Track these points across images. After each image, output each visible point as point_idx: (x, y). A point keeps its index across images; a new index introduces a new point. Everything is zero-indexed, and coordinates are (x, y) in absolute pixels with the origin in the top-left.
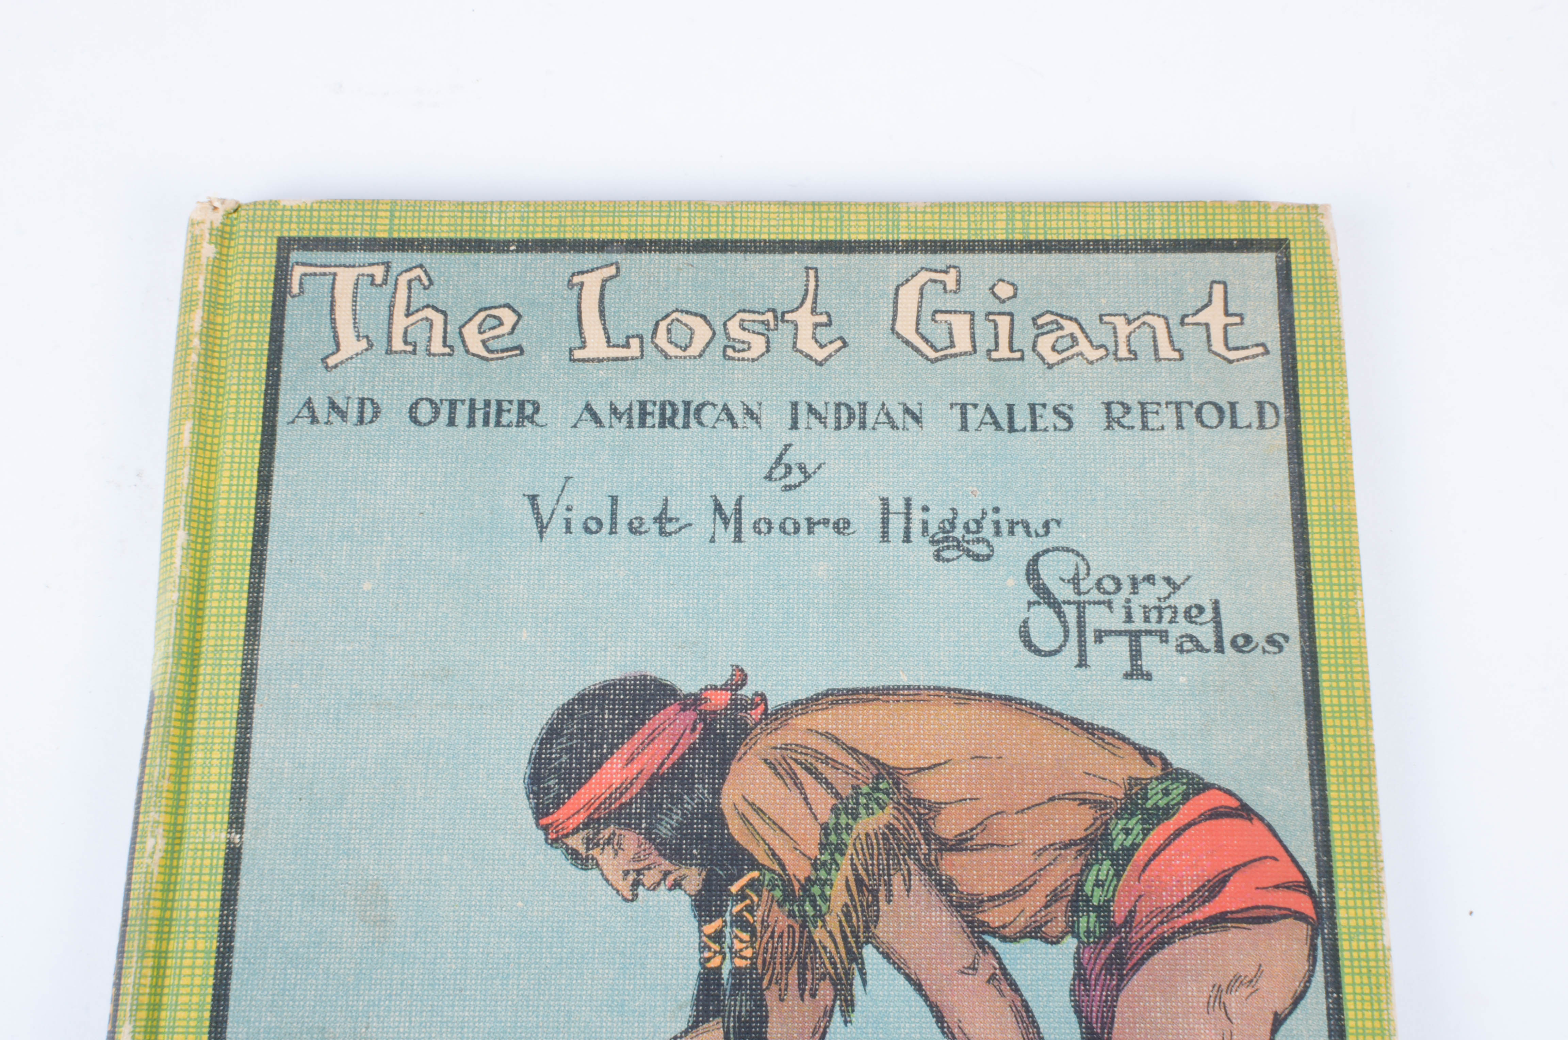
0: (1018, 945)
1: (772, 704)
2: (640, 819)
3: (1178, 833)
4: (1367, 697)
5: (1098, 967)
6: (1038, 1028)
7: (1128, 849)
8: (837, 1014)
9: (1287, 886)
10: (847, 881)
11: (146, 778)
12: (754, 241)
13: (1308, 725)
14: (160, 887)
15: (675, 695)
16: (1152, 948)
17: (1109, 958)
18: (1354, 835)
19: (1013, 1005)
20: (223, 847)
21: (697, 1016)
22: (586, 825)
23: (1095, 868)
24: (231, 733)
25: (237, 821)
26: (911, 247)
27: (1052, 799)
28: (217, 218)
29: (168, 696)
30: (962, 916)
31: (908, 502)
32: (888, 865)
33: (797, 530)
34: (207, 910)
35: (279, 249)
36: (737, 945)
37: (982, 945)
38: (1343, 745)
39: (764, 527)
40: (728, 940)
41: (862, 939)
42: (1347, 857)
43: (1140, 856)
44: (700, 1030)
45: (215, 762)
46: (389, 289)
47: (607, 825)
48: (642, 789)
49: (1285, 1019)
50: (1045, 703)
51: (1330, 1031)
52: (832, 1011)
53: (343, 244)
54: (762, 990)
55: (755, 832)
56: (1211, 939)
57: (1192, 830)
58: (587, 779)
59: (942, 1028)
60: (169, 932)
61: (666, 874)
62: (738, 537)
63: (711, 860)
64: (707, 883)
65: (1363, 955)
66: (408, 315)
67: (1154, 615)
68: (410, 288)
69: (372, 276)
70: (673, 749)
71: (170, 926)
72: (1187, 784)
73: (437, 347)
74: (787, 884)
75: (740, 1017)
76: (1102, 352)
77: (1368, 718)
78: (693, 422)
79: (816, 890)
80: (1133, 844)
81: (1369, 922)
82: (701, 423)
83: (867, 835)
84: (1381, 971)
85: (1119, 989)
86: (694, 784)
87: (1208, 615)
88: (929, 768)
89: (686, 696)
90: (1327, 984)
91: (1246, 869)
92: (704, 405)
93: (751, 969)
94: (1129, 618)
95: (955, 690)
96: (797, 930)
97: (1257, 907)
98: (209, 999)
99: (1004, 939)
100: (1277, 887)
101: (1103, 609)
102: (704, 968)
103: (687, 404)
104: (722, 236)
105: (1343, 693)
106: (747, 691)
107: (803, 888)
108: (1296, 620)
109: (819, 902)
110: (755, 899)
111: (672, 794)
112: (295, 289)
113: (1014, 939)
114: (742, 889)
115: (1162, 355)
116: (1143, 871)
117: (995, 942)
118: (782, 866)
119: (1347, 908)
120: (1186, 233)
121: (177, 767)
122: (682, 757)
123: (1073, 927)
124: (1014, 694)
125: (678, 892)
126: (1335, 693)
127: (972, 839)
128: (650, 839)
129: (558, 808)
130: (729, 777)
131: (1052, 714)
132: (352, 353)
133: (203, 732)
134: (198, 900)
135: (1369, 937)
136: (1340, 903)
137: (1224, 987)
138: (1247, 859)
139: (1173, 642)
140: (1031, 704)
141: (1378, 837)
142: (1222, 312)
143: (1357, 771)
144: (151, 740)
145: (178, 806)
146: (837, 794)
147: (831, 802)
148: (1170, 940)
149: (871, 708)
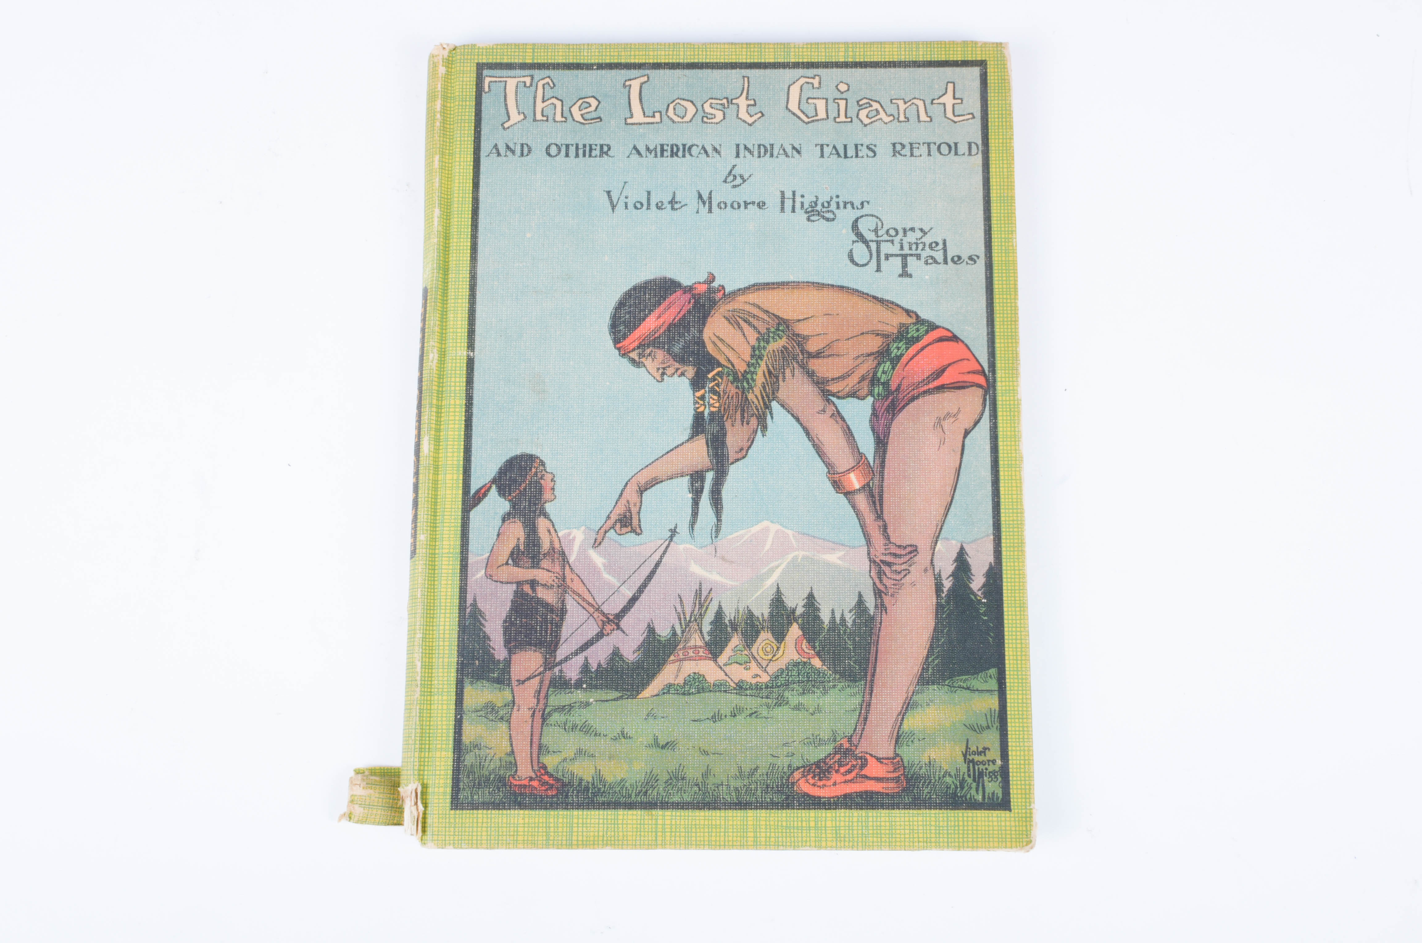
0: (845, 400)
1: (727, 290)
2: (664, 344)
3: (923, 349)
4: (1016, 285)
5: (883, 410)
6: (854, 437)
7: (898, 357)
8: (759, 432)
9: (974, 372)
10: (764, 372)
11: (427, 326)
12: (717, 63)
13: (987, 298)
14: (437, 376)
15: (681, 286)
16: (909, 401)
17: (889, 406)
18: (1006, 349)
19: (842, 427)
20: (465, 358)
21: (693, 433)
22: (639, 347)
23: (883, 365)
24: (466, 306)
25: (471, 345)
26: (796, 65)
27: (863, 334)
28: (446, 53)
29: (435, 288)
30: (819, 388)
32: (784, 364)
33: (739, 207)
34: (460, 387)
35: (477, 69)
36: (712, 401)
37: (828, 400)
38: (1003, 307)
39: (723, 206)
40: (707, 399)
41: (771, 398)
42: (1003, 359)
43: (904, 359)
44: (695, 439)
45: (459, 319)
46: (533, 89)
47: (648, 347)
48: (665, 330)
49: (970, 432)
50: (860, 289)
51: (991, 437)
52: (757, 431)
53: (510, 66)
54: (724, 422)
55: (719, 350)
56: (937, 397)
57: (930, 347)
58: (638, 326)
59: (809, 438)
60: (442, 397)
61: (677, 369)
62: (710, 211)
63: (699, 363)
64: (697, 374)
65: (1008, 403)
66: (543, 102)
67: (914, 247)
68: (544, 88)
69: (525, 82)
70: (680, 312)
71: (442, 394)
72: (928, 326)
73: (558, 118)
74: (735, 374)
75: (713, 434)
76: (891, 118)
77: (1016, 294)
78: (687, 155)
79: (749, 376)
80: (901, 354)
81: (1011, 388)
82: (691, 155)
83: (774, 351)
84: (1016, 410)
85: (892, 419)
86: (690, 328)
87: (941, 246)
88: (803, 320)
89: (685, 287)
90: (990, 416)
91: (955, 365)
92: (692, 146)
93: (718, 412)
94: (902, 248)
95: (816, 283)
96: (740, 394)
97: (959, 382)
98: (463, 426)
99: (839, 398)
100: (969, 373)
101: (889, 244)
102: (696, 412)
103: (684, 145)
104: (700, 61)
105: (1004, 282)
106: (715, 284)
107: (743, 375)
108: (983, 249)
109: (750, 381)
110: (720, 380)
111: (680, 333)
112: (487, 89)
113: (843, 398)
114: (714, 376)
115: (921, 119)
116: (906, 366)
117: (834, 399)
118: (733, 366)
119: (1002, 382)
120: (936, 58)
121: (441, 322)
122: (684, 315)
123: (871, 392)
124: (845, 285)
125: (683, 378)
126: (1000, 282)
127: (824, 352)
128: (669, 354)
129: (625, 339)
130: (707, 325)
131: (863, 293)
132: (516, 121)
133: (453, 305)
134: (455, 382)
135: (1011, 395)
136: (998, 379)
137: (942, 418)
138: (955, 360)
139: (923, 260)
140: (853, 289)
141: (1018, 349)
142: (952, 97)
143: (1009, 319)
144: (428, 309)
145: (443, 339)
146: (759, 332)
147: (756, 335)
148: (917, 397)
149: (775, 292)
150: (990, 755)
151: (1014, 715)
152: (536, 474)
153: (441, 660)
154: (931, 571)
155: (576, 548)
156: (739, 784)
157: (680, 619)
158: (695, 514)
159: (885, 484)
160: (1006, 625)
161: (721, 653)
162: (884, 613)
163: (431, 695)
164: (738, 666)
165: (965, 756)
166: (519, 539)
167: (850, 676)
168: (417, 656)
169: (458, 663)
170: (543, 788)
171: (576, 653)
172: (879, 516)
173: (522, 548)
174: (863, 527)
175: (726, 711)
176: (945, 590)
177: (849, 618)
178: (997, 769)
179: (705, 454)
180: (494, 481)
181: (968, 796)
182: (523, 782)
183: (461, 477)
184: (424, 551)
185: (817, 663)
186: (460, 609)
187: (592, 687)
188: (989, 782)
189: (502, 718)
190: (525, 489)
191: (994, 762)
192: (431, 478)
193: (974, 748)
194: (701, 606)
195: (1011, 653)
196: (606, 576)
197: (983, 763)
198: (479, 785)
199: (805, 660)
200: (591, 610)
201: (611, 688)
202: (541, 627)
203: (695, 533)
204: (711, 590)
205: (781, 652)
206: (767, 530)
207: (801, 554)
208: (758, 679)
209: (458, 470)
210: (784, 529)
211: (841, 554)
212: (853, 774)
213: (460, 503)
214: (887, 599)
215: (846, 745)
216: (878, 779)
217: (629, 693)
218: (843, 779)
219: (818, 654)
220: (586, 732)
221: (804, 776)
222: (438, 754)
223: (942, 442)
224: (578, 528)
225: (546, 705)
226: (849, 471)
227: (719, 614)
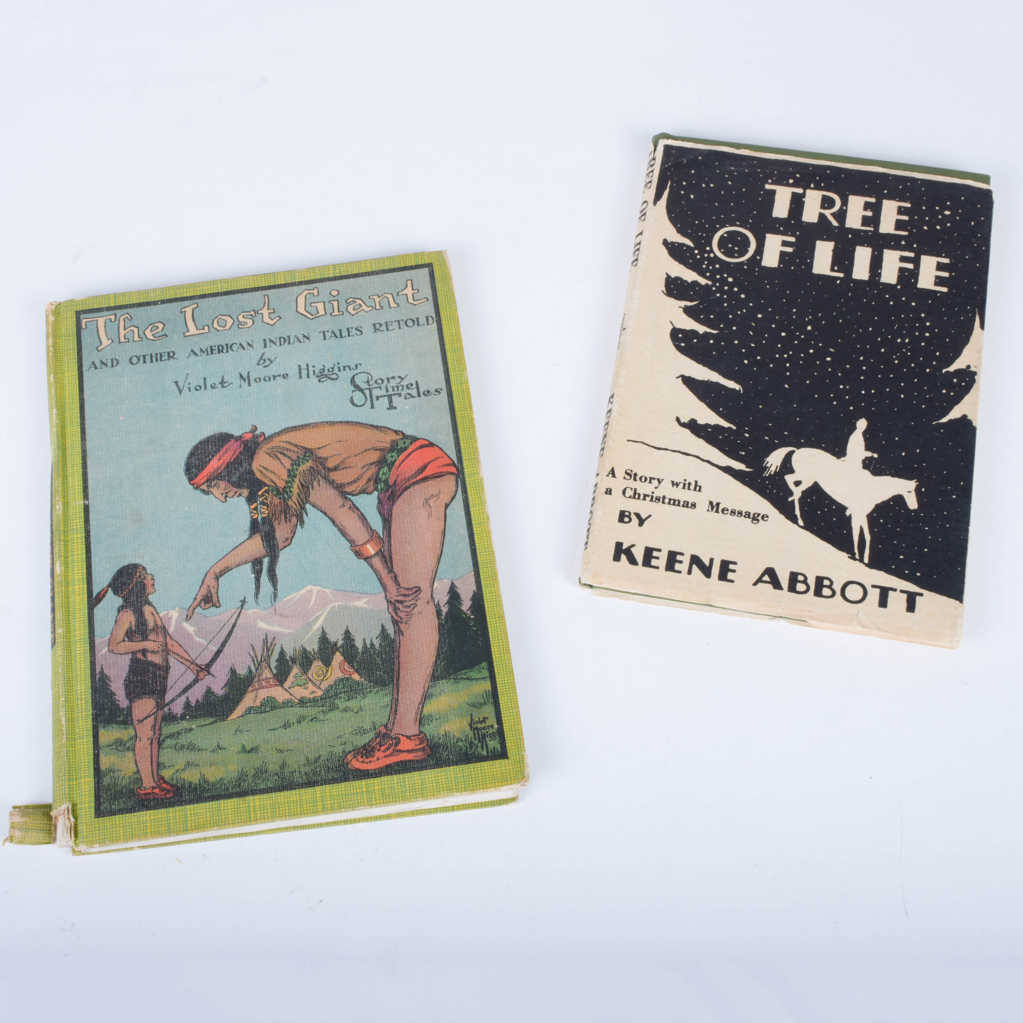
0: (358, 496)
1: (267, 435)
2: (225, 477)
3: (409, 454)
5: (385, 499)
6: (367, 520)
7: (393, 462)
8: (299, 526)
9: (447, 465)
10: (298, 485)
12: (245, 289)
14: (63, 521)
15: (233, 437)
16: (403, 491)
17: (389, 496)
18: (468, 446)
19: (358, 515)
20: (83, 505)
21: (251, 534)
22: (207, 482)
23: (382, 469)
24: (80, 471)
25: (86, 497)
26: (300, 283)
27: (366, 451)
28: (53, 307)
30: (338, 491)
31: (307, 365)
32: (312, 479)
33: (270, 379)
34: (80, 525)
35: (76, 315)
36: (263, 510)
37: (346, 498)
39: (258, 380)
40: (259, 509)
41: (305, 502)
42: (467, 453)
43: (397, 463)
44: (253, 537)
45: (76, 480)
46: (117, 322)
47: (214, 480)
48: (225, 468)
49: (449, 505)
50: (360, 422)
51: (464, 506)
52: (297, 525)
53: (99, 310)
54: (272, 523)
55: (265, 475)
56: (423, 485)
57: (414, 453)
58: (205, 467)
59: (334, 525)
61: (236, 492)
62: (249, 384)
63: (251, 486)
64: (250, 493)
65: (474, 481)
66: (125, 329)
67: (396, 389)
68: (124, 321)
69: (111, 319)
70: (234, 454)
72: (411, 439)
73: (136, 338)
74: (277, 489)
75: (266, 532)
76: (371, 308)
78: (229, 350)
79: (288, 490)
80: (394, 460)
81: (475, 472)
82: (232, 350)
83: (304, 470)
84: (480, 485)
85: (393, 504)
86: (242, 463)
87: (414, 386)
88: (323, 447)
89: (237, 437)
91: (433, 462)
92: (233, 344)
93: (268, 517)
94: (387, 391)
95: (329, 422)
96: (282, 503)
97: (438, 473)
98: (84, 551)
99: (353, 495)
100: (444, 466)
101: (378, 389)
102: (252, 519)
103: (227, 345)
104: (233, 289)
105: (462, 403)
106: (258, 432)
107: (283, 490)
108: (444, 383)
109: (289, 493)
110: (267, 495)
111: (235, 468)
112: (84, 327)
113: (356, 495)
114: (262, 493)
115: (391, 306)
116: (398, 468)
117: (350, 497)
118: (275, 484)
119: (467, 468)
120: (397, 266)
121: (63, 483)
122: (238, 456)
123: (376, 488)
124: (350, 420)
125: (240, 497)
126: (459, 404)
127: (339, 467)
128: (229, 483)
129: (196, 478)
130: (255, 460)
131: (363, 424)
132: (106, 345)
134: (76, 523)
135: (475, 476)
136: (465, 467)
137: (428, 499)
138: (433, 459)
139: (403, 396)
140: (356, 422)
142: (411, 289)
143: (468, 427)
145: (65, 495)
146: (292, 460)
147: (290, 462)
148: (409, 487)
149: (301, 432)
150: (488, 723)
151: (503, 692)
152: (140, 576)
153: (80, 714)
154: (432, 602)
155: (173, 623)
156: (307, 769)
157: (254, 661)
158: (258, 587)
159: (393, 548)
160: (490, 631)
161: (286, 680)
162: (401, 636)
163: (75, 741)
164: (299, 687)
165: (470, 725)
166: (131, 623)
167: (381, 682)
168: (62, 713)
169: (93, 715)
170: (163, 793)
171: (180, 695)
172: (391, 570)
173: (133, 628)
174: (380, 579)
175: (293, 719)
176: (444, 614)
177: (377, 643)
178: (495, 731)
179: (261, 546)
180: (109, 585)
181: (476, 753)
182: (148, 791)
183: (85, 586)
184: (62, 640)
185: (356, 677)
186: (91, 677)
187: (194, 717)
188: (490, 741)
189: (128, 748)
190: (133, 588)
191: (492, 726)
192: (63, 589)
193: (477, 719)
194: (268, 649)
195: (496, 650)
196: (197, 639)
197: (484, 728)
198: (115, 797)
199: (348, 676)
200: (188, 664)
201: (207, 716)
202: (152, 681)
203: (259, 600)
204: (274, 638)
205: (329, 674)
206: (311, 591)
207: (337, 604)
208: (315, 694)
209: (83, 582)
210: (323, 589)
211: (366, 600)
212: (391, 750)
213: (86, 604)
214: (402, 626)
215: (384, 731)
216: (409, 751)
217: (221, 718)
218: (383, 755)
219: (357, 671)
220: (192, 750)
221: (354, 757)
222: (83, 780)
223: (430, 514)
224: (174, 609)
225: (160, 735)
226: (366, 543)
227: (282, 653)
